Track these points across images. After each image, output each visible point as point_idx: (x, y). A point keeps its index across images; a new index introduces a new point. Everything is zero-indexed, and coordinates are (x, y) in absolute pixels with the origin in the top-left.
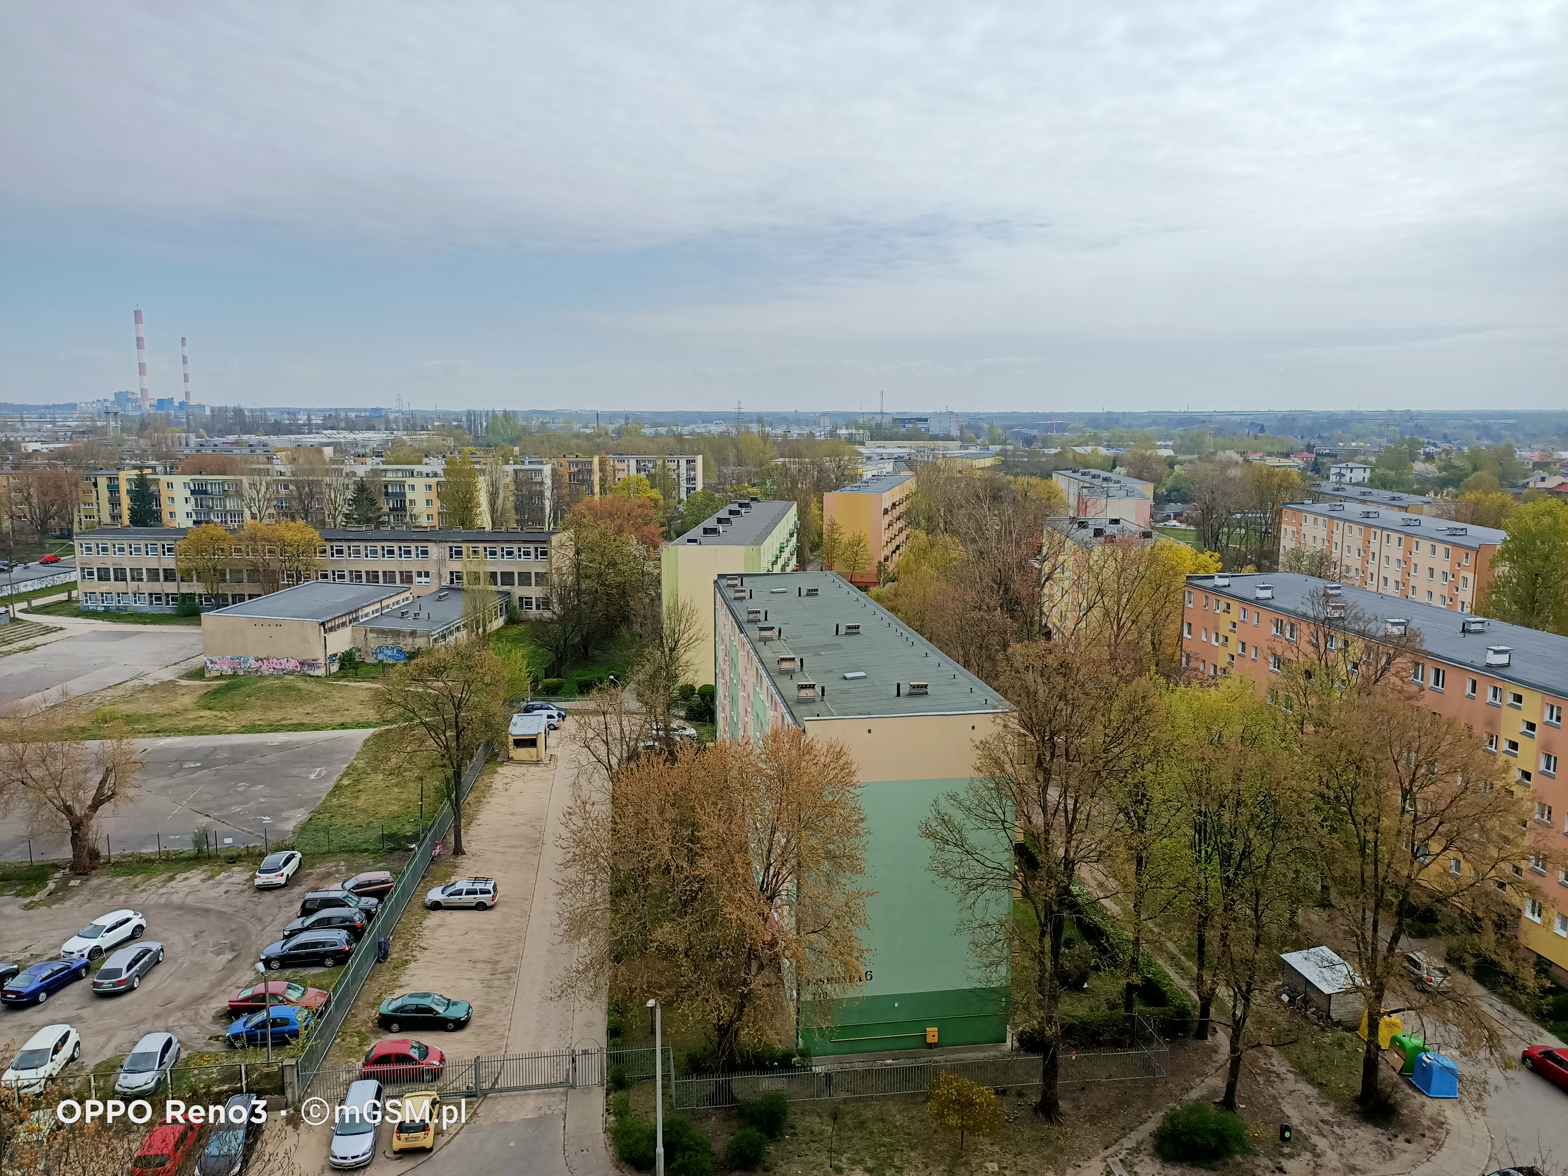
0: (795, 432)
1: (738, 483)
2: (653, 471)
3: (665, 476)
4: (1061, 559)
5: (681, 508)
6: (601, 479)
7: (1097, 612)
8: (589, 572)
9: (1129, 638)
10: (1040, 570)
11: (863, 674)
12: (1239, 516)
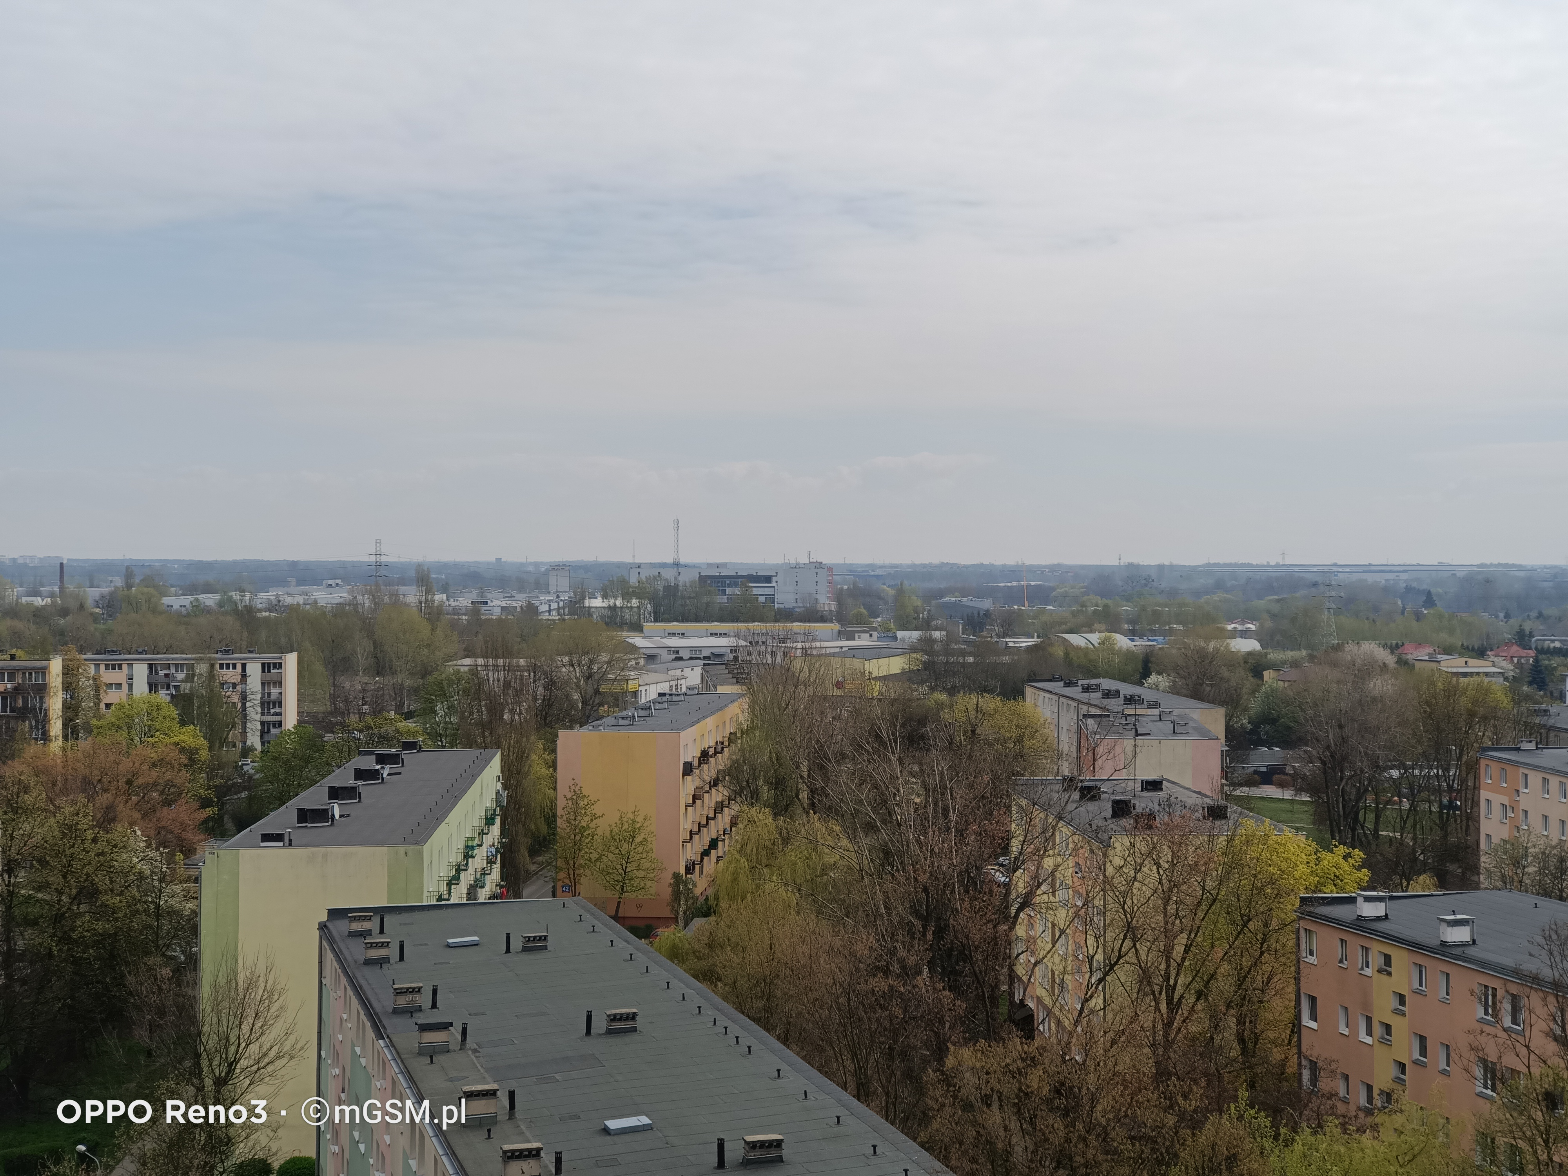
0: (496, 604)
1: (377, 711)
2: (186, 688)
3: (213, 699)
4: (1048, 863)
5: (249, 766)
6: (66, 706)
7: (1124, 974)
8: (35, 910)
9: (1194, 1028)
10: (1007, 886)
11: (645, 1120)
12: (1395, 773)
